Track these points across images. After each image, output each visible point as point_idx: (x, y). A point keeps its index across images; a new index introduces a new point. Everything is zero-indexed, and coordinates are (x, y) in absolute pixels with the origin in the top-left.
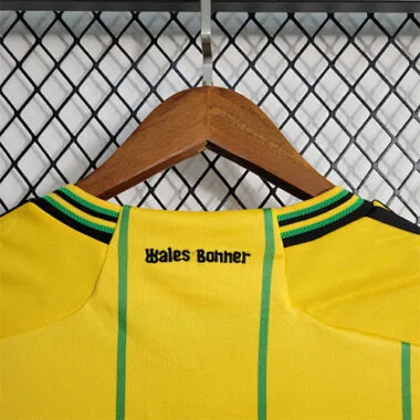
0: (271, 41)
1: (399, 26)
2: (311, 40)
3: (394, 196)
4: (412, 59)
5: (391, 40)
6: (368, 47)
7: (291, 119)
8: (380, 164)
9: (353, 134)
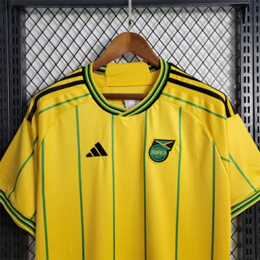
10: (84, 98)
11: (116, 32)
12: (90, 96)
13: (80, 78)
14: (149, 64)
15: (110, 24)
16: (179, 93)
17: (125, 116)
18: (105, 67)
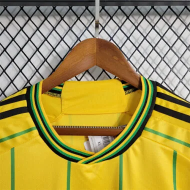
0: (128, 18)
1: (181, 11)
2: (144, 17)
3: (180, 82)
4: (187, 25)
5: (178, 17)
6: (168, 20)
7: (137, 51)
8: (174, 69)
9: (163, 57)
10: (26, 135)
11: (79, 39)
12: (36, 132)
13: (23, 104)
14: (123, 82)
15: (70, 29)
16: (171, 129)
17: (87, 163)
18: (62, 86)
